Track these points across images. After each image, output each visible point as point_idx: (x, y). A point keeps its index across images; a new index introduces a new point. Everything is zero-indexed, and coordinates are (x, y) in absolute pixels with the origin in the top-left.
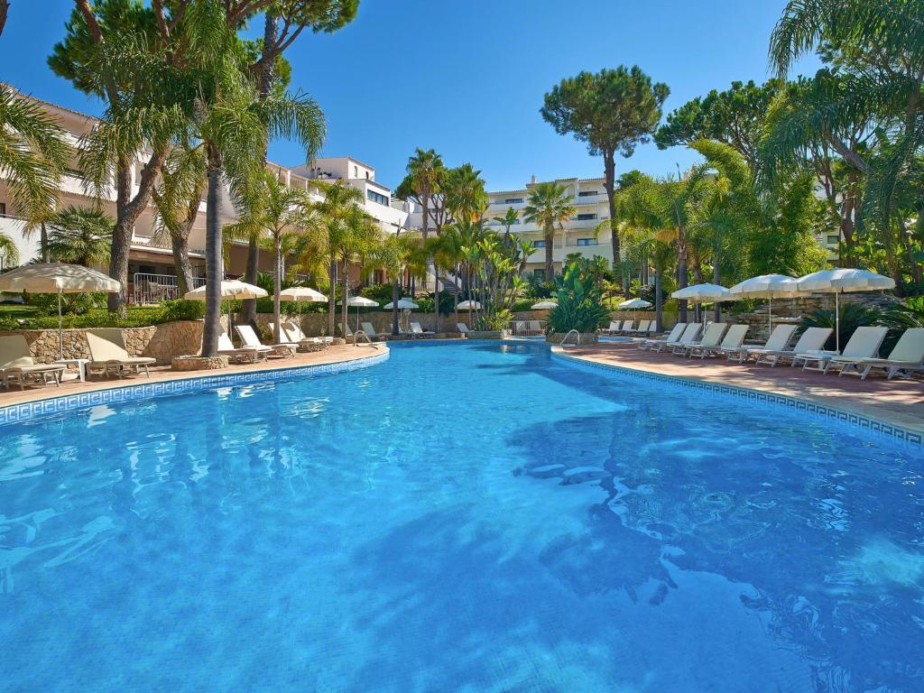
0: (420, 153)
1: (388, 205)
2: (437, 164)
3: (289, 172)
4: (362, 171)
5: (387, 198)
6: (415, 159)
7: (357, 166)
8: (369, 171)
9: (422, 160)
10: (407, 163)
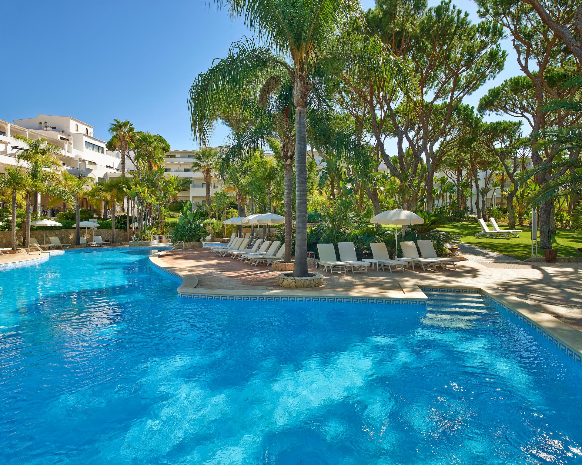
0: (118, 122)
1: (103, 152)
2: (131, 130)
3: (9, 125)
4: (82, 129)
5: (103, 148)
6: (114, 125)
7: (78, 124)
8: (88, 128)
9: (120, 127)
10: (109, 127)
